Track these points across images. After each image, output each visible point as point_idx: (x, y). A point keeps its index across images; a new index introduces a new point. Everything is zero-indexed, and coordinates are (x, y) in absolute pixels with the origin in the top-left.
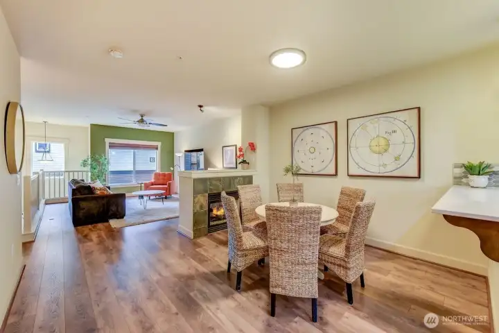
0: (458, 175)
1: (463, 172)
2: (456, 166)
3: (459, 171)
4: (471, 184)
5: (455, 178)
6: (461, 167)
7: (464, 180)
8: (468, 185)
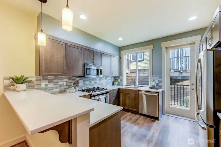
0: (7, 85)
1: (11, 82)
2: (6, 78)
3: (8, 82)
4: (17, 89)
5: (5, 86)
6: (10, 79)
7: (12, 87)
8: (14, 90)
